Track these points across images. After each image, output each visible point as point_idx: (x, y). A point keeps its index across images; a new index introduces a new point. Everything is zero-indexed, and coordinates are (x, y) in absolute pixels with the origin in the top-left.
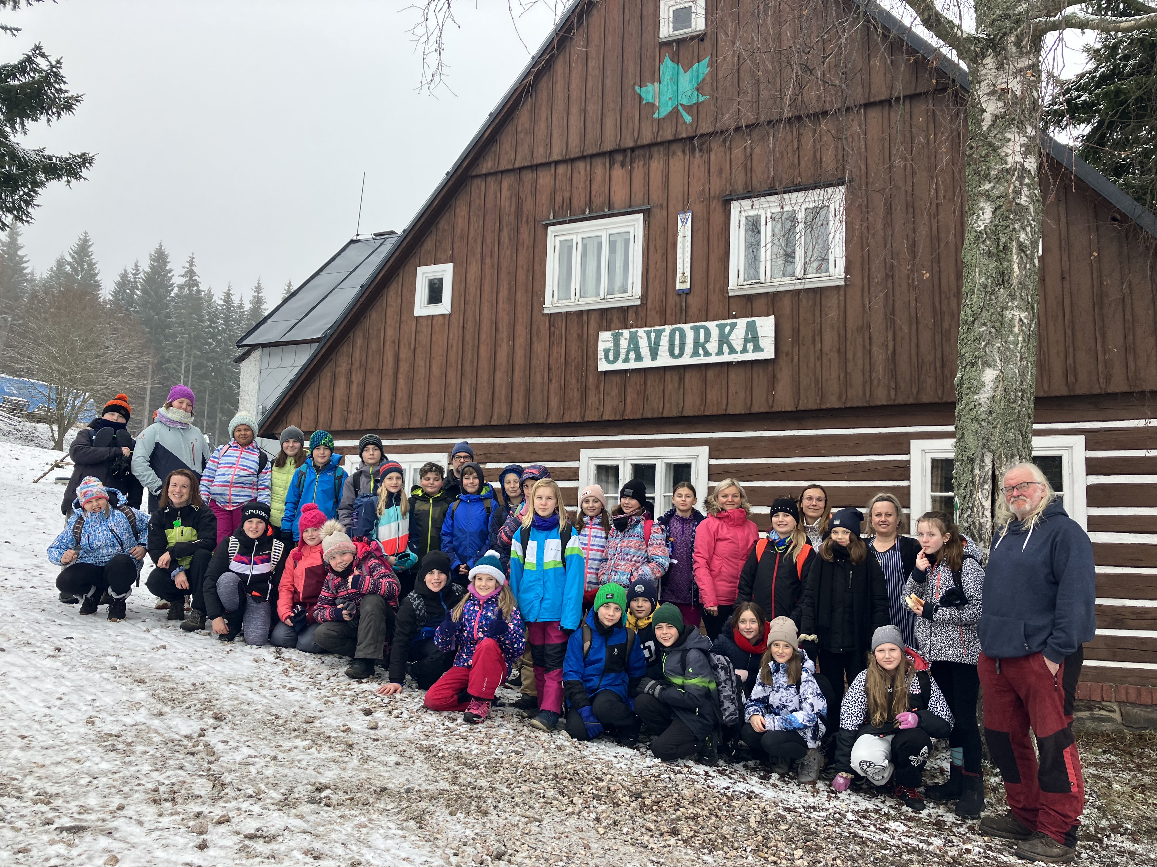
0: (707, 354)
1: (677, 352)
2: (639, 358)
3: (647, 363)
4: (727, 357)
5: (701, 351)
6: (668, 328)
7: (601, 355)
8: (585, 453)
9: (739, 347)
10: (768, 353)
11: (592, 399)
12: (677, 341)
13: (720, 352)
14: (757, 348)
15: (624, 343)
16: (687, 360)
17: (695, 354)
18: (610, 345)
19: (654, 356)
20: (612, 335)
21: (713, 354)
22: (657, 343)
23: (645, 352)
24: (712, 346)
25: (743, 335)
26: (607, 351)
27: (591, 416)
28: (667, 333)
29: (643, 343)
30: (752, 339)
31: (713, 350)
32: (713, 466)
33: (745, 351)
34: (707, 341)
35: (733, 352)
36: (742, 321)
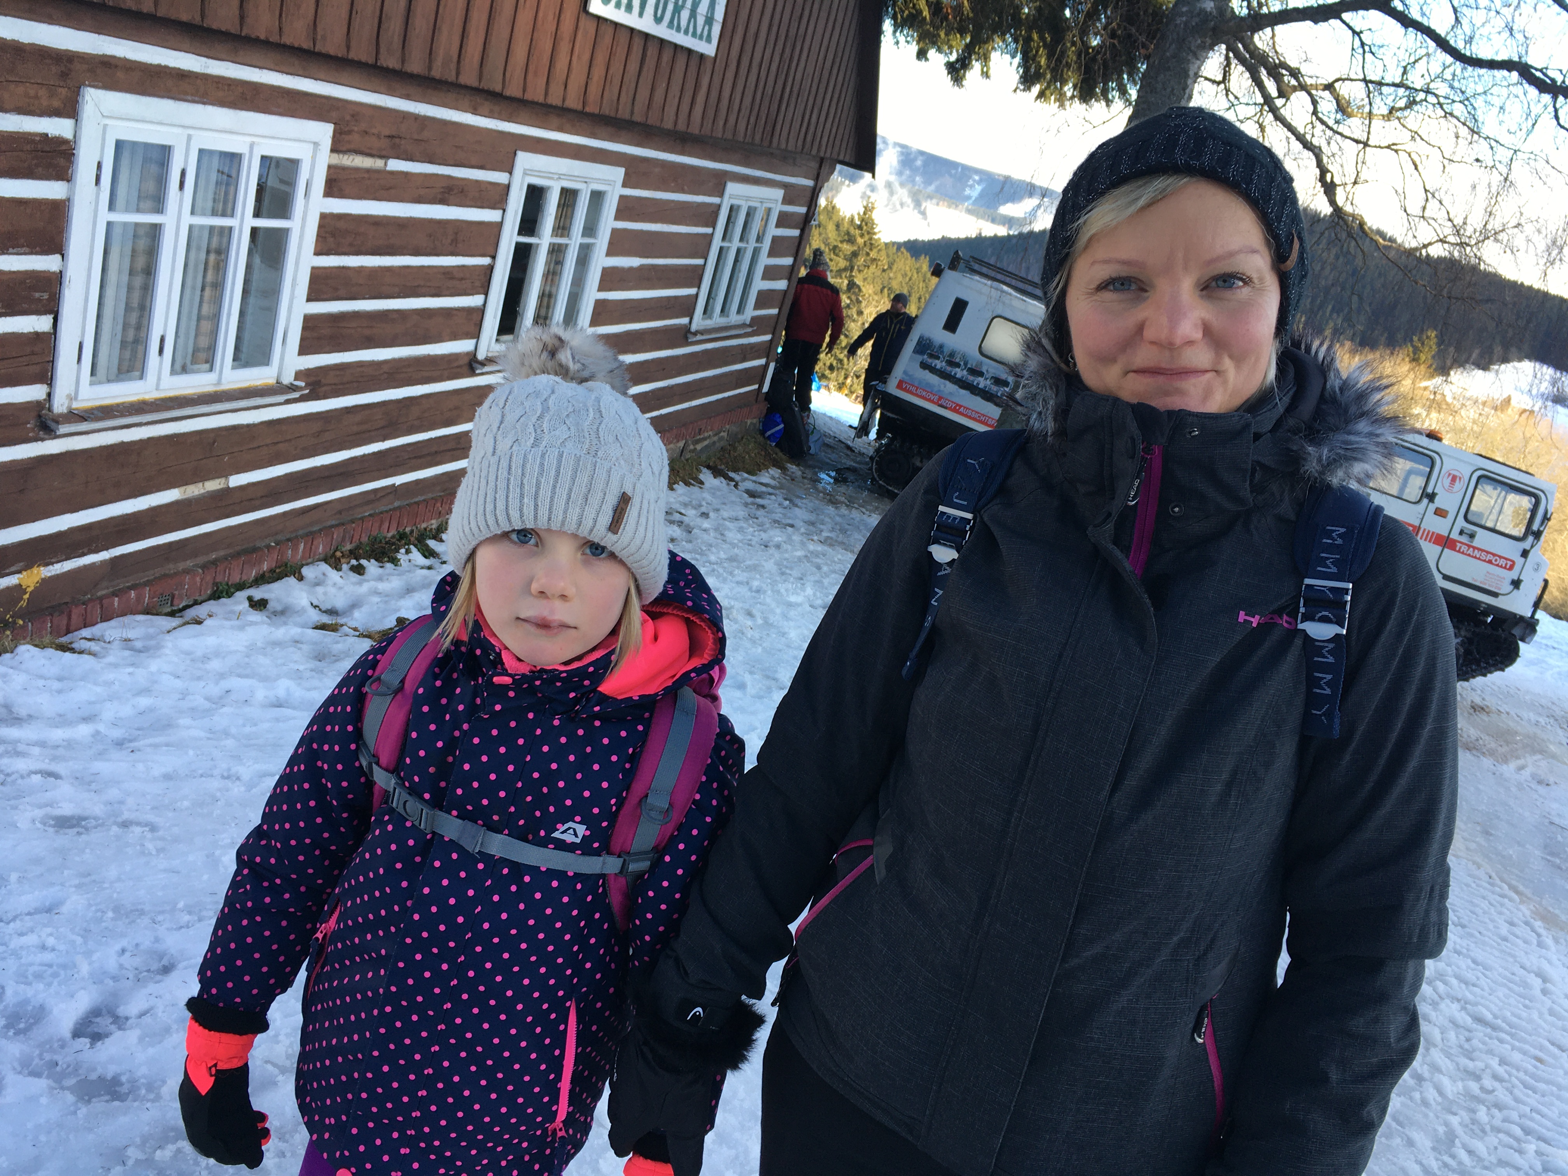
1: (659, 13)
2: (629, 7)
3: (632, 19)
4: (688, 41)
5: (675, 24)
8: (521, 160)
9: (699, 31)
10: (711, 48)
11: (562, 62)
13: (686, 32)
16: (662, 31)
17: (671, 25)
19: (641, 14)
21: (683, 31)
24: (684, 16)
25: (705, 11)
30: (709, 21)
31: (684, 24)
32: (622, 197)
33: (701, 38)
34: (683, 6)
35: (694, 35)
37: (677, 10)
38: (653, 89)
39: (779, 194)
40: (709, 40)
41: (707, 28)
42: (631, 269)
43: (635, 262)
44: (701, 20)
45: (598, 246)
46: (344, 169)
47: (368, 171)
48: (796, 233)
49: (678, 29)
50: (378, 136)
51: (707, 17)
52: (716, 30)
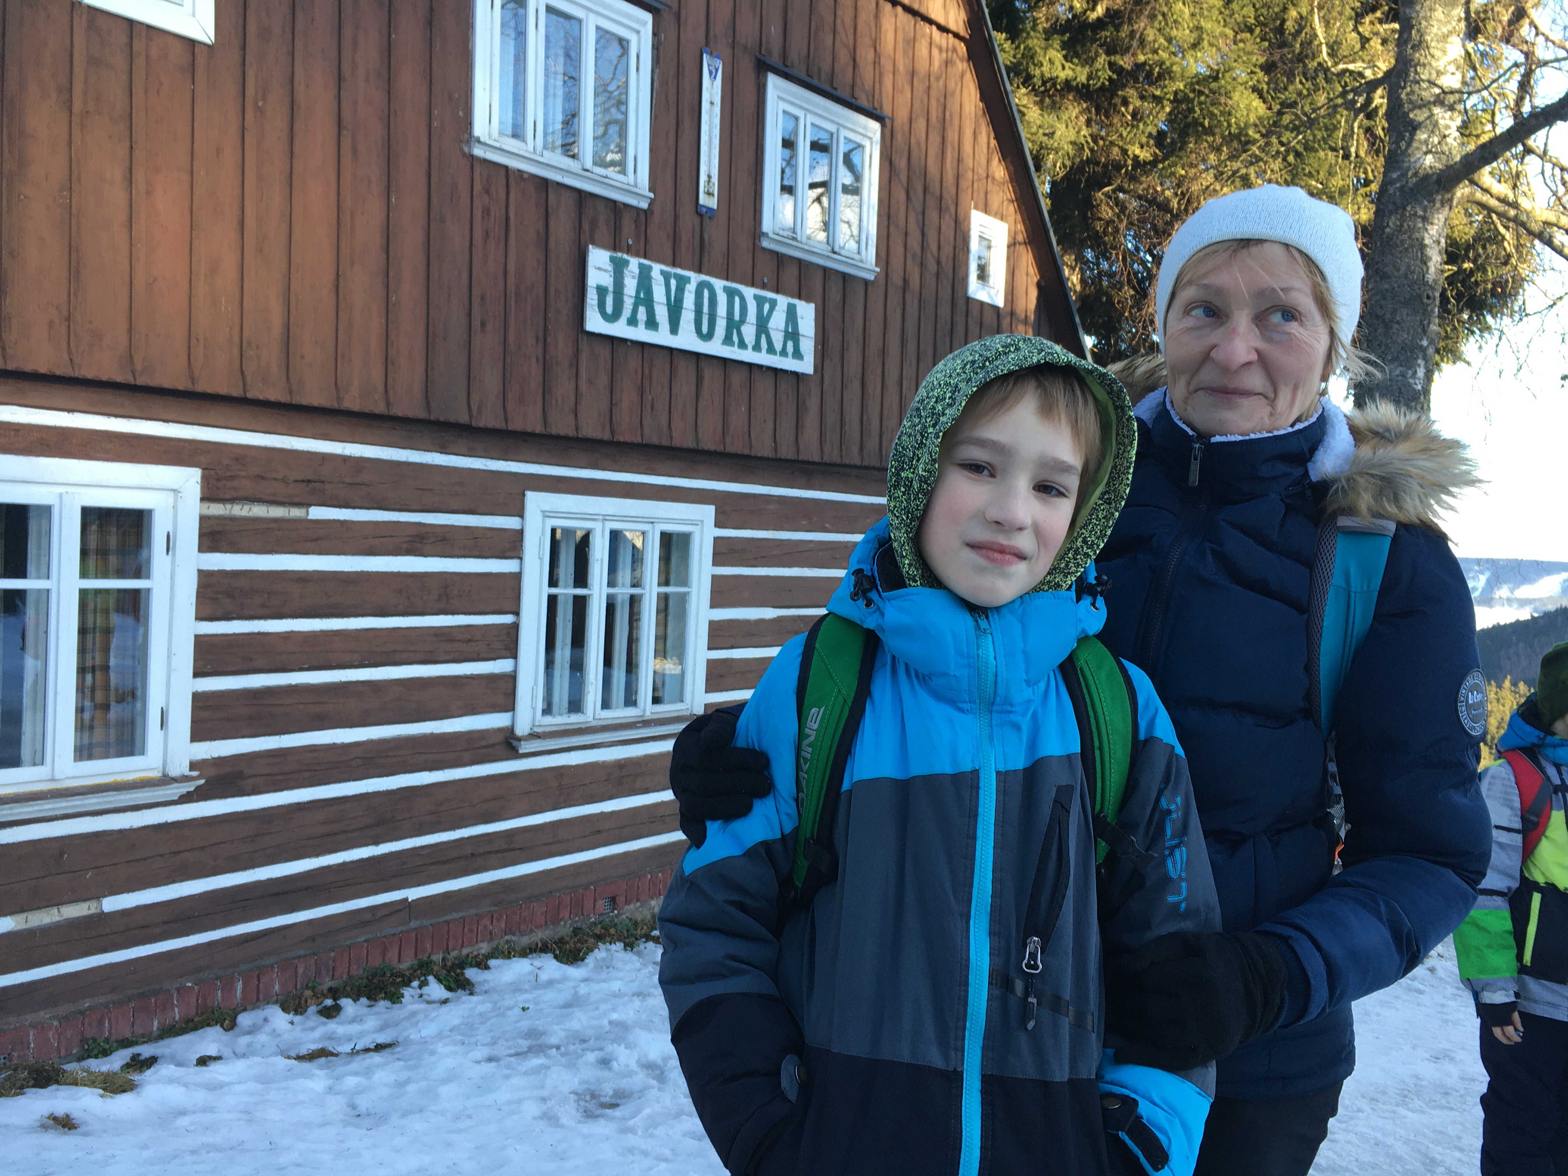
0: (742, 345)
1: (705, 329)
2: (652, 324)
3: (662, 337)
4: (763, 358)
5: (735, 338)
6: (695, 278)
7: (592, 297)
8: (535, 501)
9: (778, 346)
10: (806, 366)
11: (563, 388)
12: (706, 309)
13: (757, 348)
14: (798, 354)
15: (630, 285)
16: (715, 348)
17: (728, 340)
18: (607, 280)
19: (674, 329)
20: (612, 259)
21: (750, 347)
22: (679, 300)
23: (662, 313)
24: (749, 331)
25: (782, 326)
26: (602, 291)
27: (562, 426)
28: (691, 288)
29: (659, 294)
31: (749, 340)
32: (719, 539)
35: (771, 350)
36: (783, 301)
38: (725, 414)
41: (790, 344)
42: (761, 620)
43: (769, 613)
44: (777, 336)
45: (695, 596)
46: (233, 519)
47: (275, 520)
50: (284, 480)
52: (808, 346)
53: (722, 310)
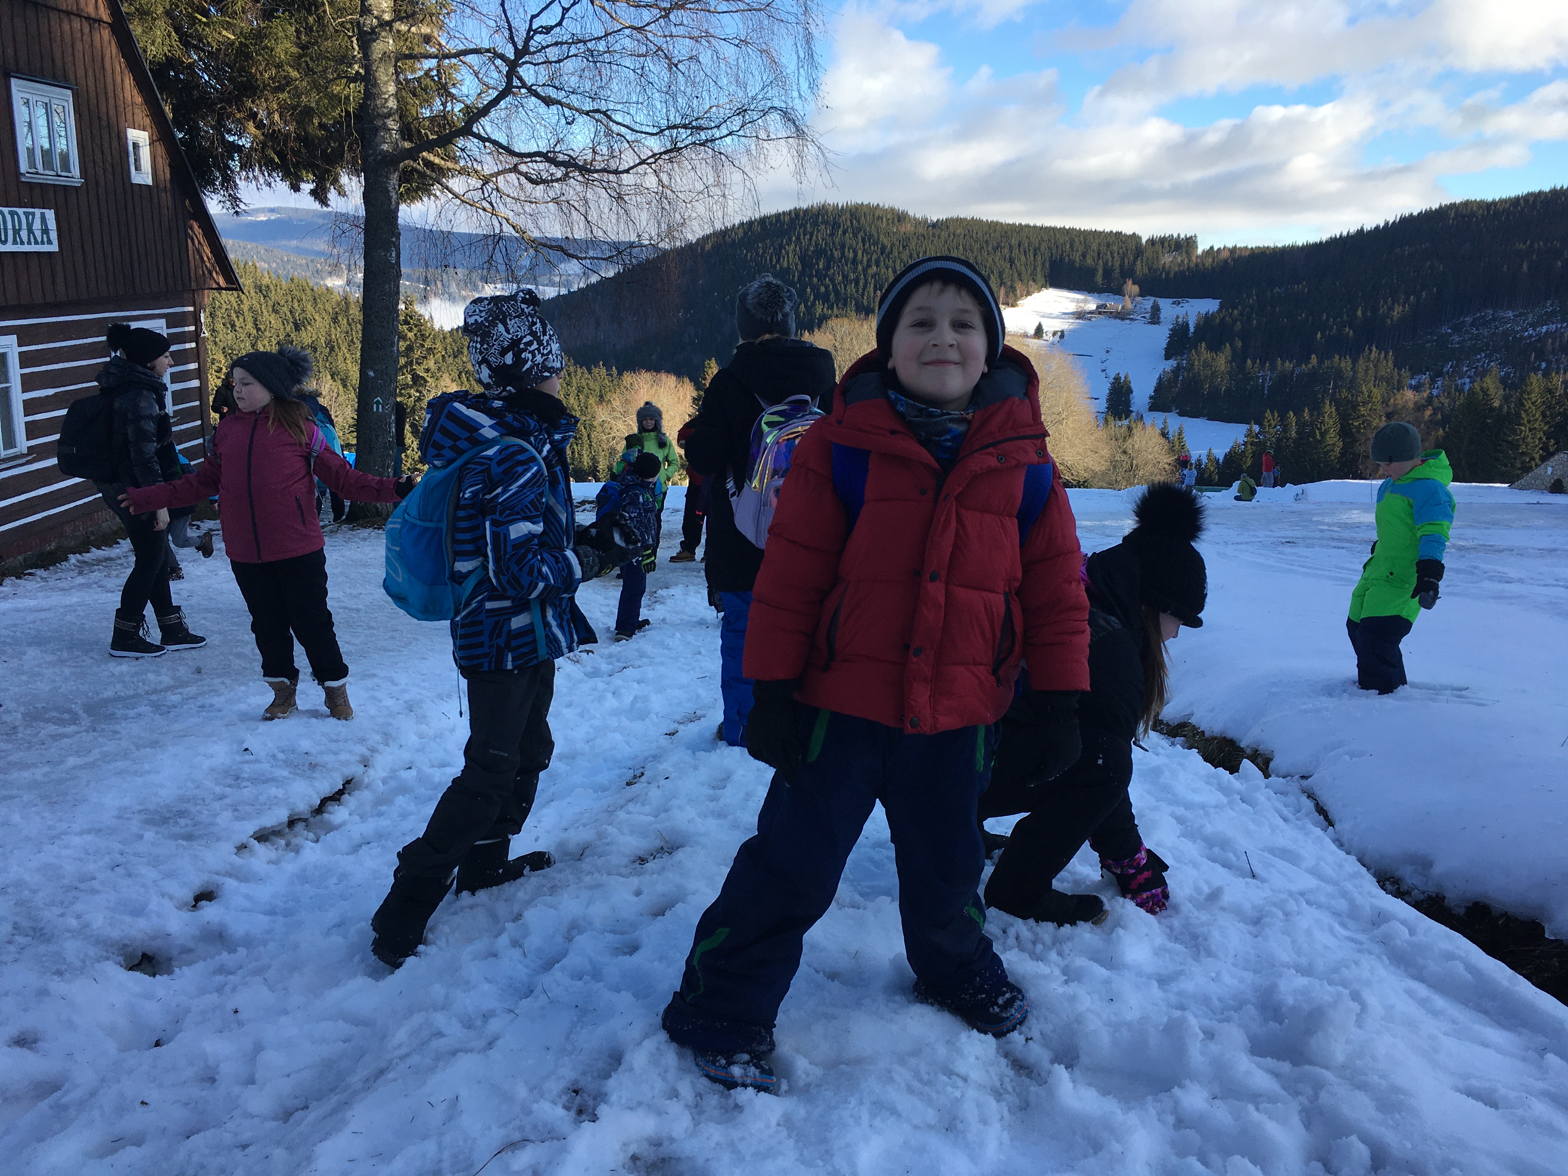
1: (3, 238)
4: (33, 248)
5: (18, 240)
9: (39, 240)
10: (54, 248)
12: (2, 227)
13: (29, 243)
16: (9, 247)
17: (15, 242)
21: (26, 243)
24: (24, 234)
25: (40, 227)
30: (45, 231)
31: (25, 239)
32: (21, 354)
33: (43, 243)
34: (20, 229)
35: (36, 243)
36: (38, 212)
37: (17, 232)
38: (17, 283)
39: (162, 322)
40: (50, 242)
41: (45, 236)
42: (47, 396)
43: (51, 392)
44: (38, 234)
45: (13, 387)
48: (193, 345)
49: (22, 243)
51: (42, 229)
52: (54, 235)
53: (10, 226)
